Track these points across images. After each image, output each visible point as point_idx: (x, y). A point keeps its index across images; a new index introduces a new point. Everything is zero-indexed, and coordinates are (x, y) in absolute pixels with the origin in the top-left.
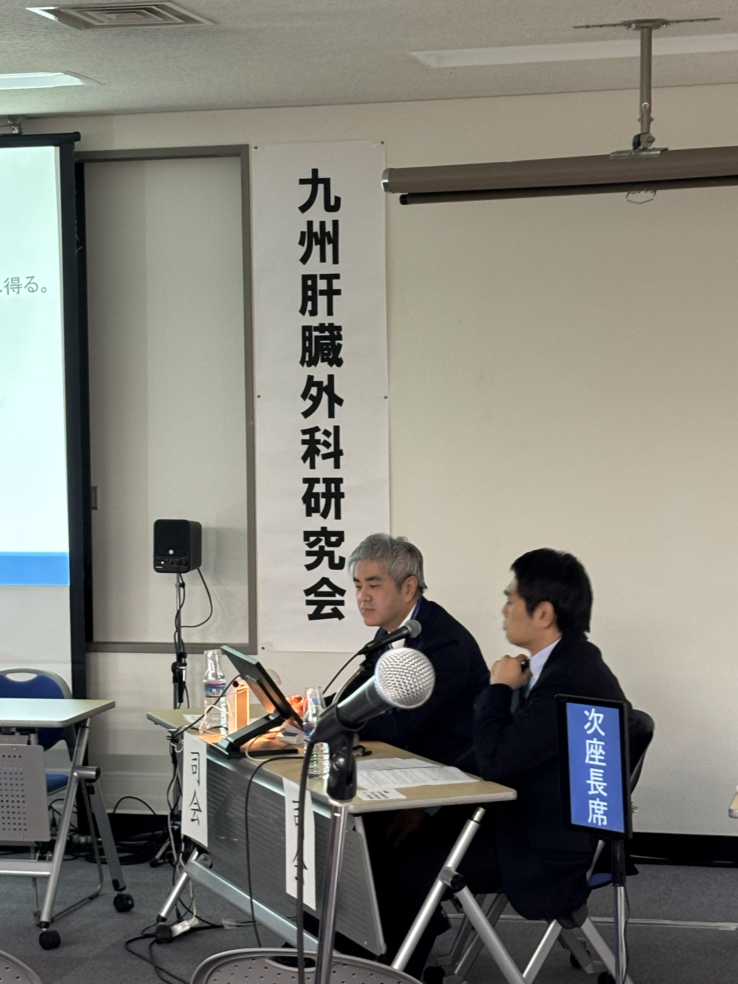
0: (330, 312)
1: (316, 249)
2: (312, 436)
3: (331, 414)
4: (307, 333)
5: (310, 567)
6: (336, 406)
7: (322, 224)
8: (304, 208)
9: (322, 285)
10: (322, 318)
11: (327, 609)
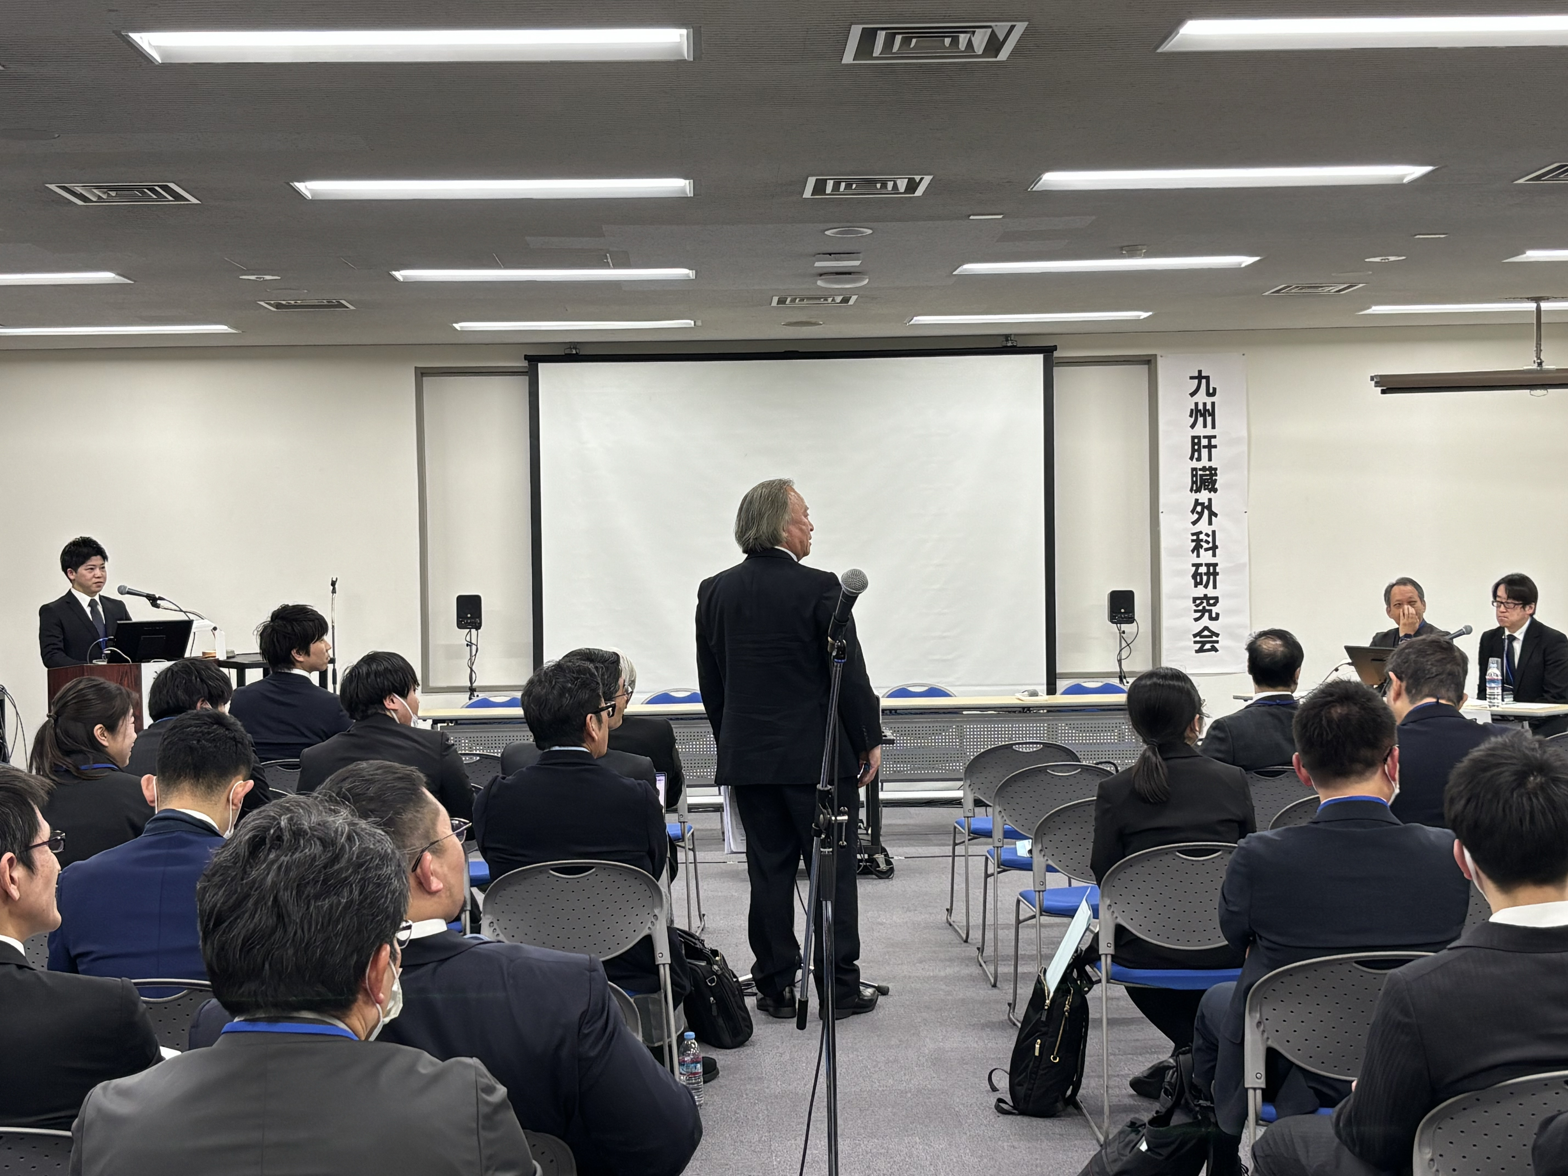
0: (1210, 459)
1: (1200, 420)
2: (1198, 537)
3: (1210, 523)
4: (1194, 473)
5: (1196, 620)
6: (1213, 517)
7: (1205, 404)
8: (1193, 394)
9: (1204, 442)
10: (1205, 462)
11: (1208, 646)
